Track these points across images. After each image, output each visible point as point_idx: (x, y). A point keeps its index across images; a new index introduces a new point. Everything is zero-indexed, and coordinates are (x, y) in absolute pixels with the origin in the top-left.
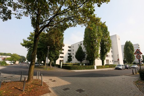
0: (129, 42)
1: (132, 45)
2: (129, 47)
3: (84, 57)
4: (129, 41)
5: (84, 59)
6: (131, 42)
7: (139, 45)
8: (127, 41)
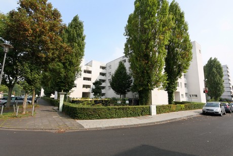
0: (215, 60)
1: (219, 65)
2: (214, 70)
3: (129, 86)
4: (215, 58)
5: (128, 91)
6: (218, 60)
7: (227, 67)
8: (211, 58)
